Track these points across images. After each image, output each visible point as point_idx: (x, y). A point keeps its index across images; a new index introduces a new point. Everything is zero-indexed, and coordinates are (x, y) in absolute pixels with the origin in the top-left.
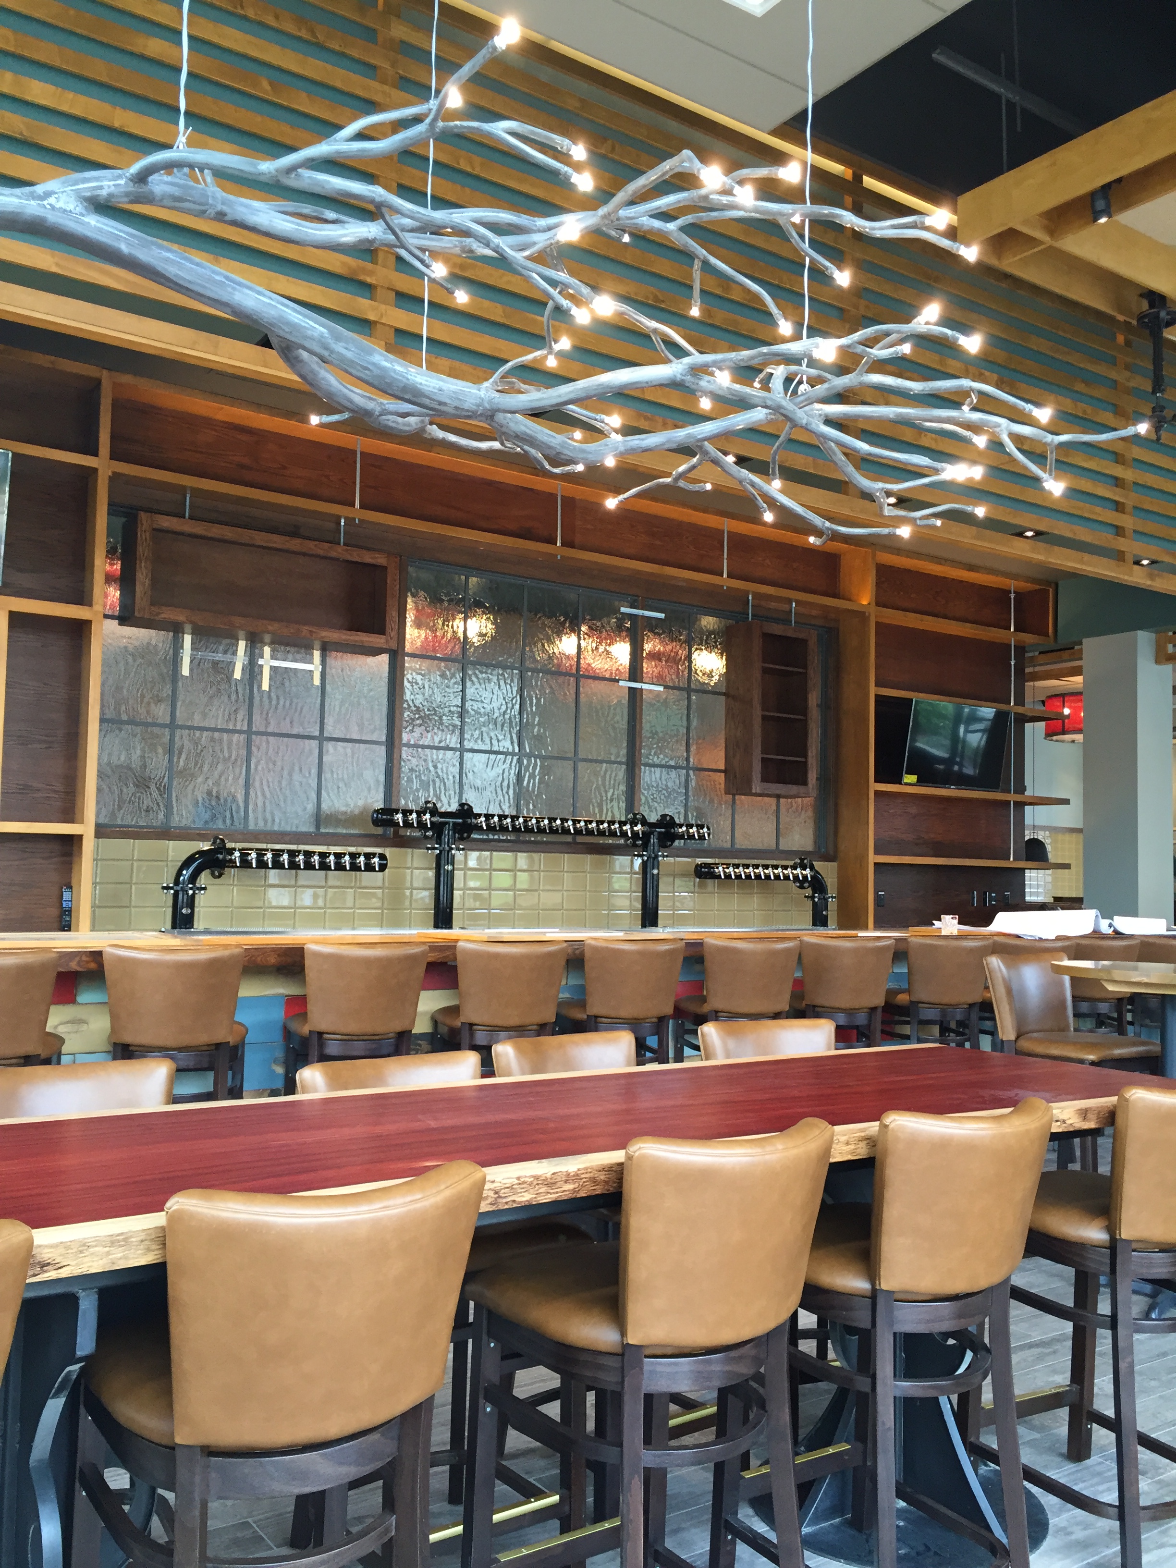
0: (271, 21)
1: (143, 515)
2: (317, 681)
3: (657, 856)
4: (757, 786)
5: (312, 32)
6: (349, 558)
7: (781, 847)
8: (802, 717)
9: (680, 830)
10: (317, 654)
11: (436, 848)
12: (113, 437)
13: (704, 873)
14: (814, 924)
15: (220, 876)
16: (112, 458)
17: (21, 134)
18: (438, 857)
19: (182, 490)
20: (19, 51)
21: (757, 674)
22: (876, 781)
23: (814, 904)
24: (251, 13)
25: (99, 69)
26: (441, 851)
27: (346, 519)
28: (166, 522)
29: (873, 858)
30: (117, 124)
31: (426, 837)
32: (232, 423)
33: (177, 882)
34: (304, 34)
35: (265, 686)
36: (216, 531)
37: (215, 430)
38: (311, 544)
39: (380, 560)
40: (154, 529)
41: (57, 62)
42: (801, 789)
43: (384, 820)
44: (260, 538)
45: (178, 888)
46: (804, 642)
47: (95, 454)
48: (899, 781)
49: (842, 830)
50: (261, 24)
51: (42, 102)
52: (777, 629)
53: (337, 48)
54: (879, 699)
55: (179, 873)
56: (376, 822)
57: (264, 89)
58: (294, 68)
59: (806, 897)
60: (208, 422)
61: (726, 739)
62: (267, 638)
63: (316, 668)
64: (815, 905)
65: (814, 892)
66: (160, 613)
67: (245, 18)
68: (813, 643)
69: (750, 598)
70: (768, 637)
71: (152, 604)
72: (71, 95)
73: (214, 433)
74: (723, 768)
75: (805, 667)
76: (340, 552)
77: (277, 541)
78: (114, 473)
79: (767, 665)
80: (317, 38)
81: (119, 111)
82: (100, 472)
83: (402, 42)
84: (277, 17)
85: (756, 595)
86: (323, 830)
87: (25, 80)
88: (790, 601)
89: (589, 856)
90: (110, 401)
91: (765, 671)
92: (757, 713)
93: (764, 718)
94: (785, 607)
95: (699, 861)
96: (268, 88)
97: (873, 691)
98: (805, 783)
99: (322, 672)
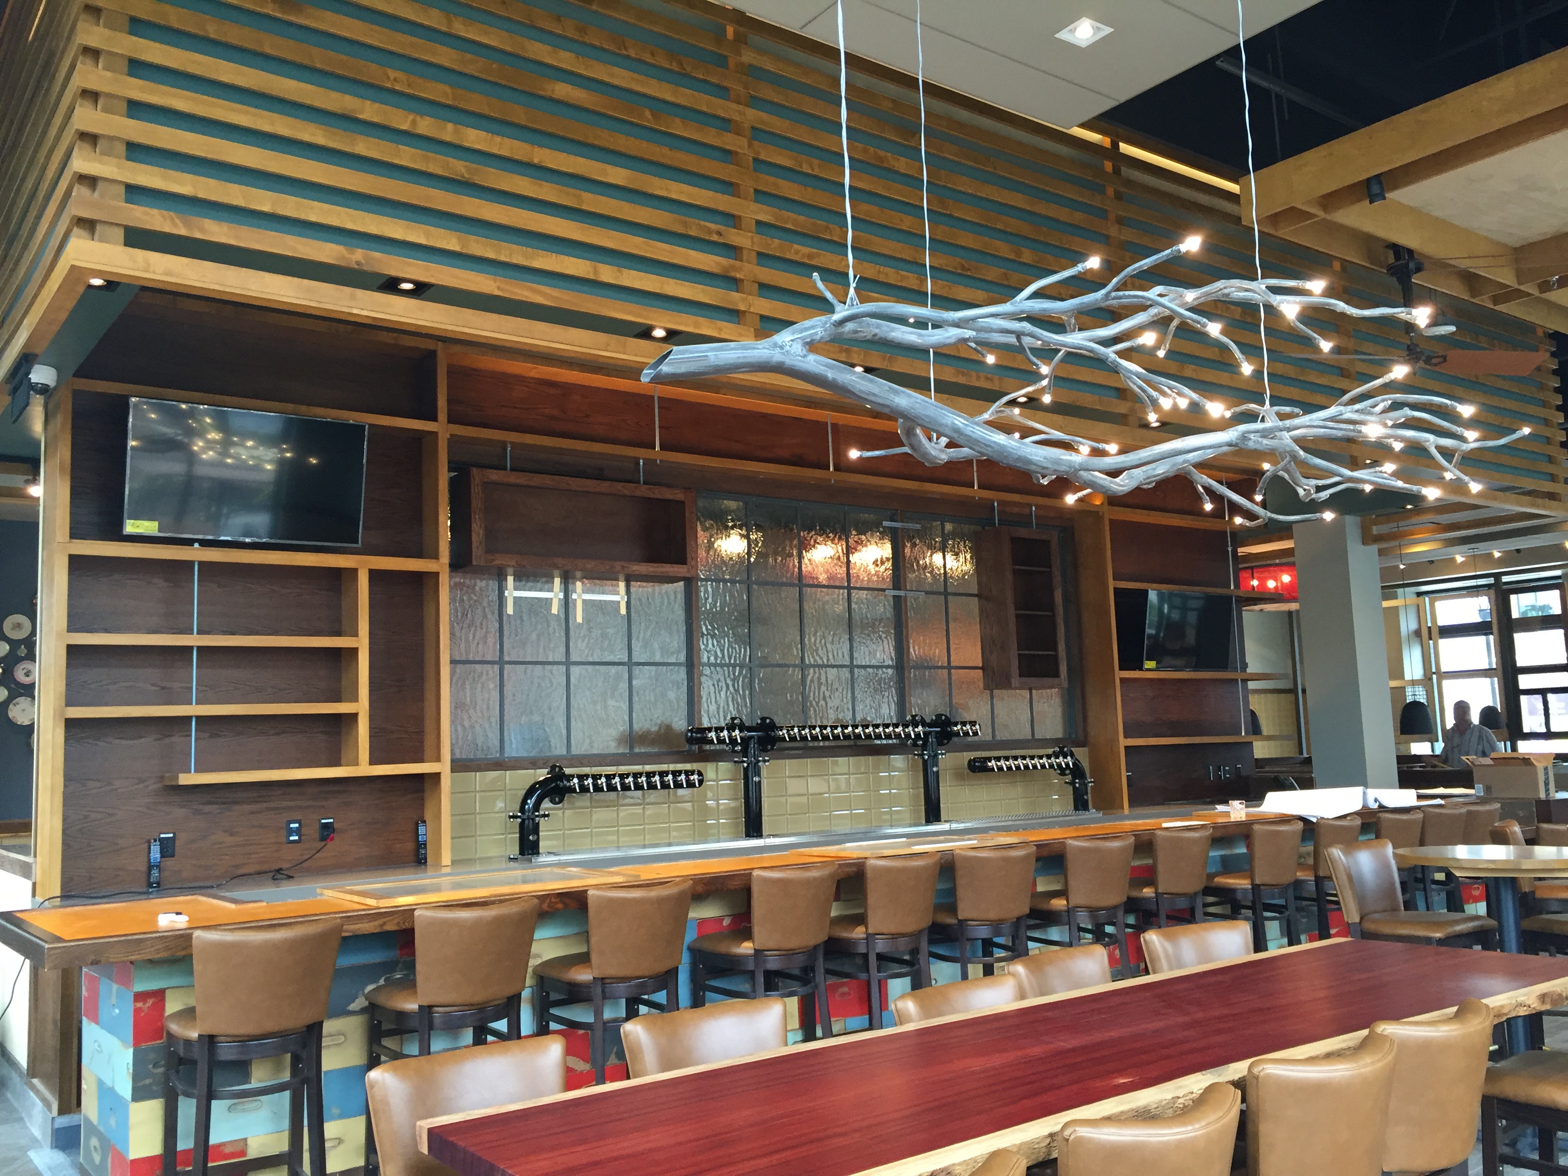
0: (647, 58)
1: (475, 471)
2: (623, 611)
3: (936, 755)
4: (1015, 680)
5: (680, 64)
6: (652, 496)
7: (1037, 737)
8: (1049, 614)
9: (955, 729)
10: (622, 585)
11: (744, 762)
12: (450, 401)
13: (978, 767)
14: (1076, 808)
15: (561, 801)
16: (449, 422)
17: (464, 177)
18: (746, 770)
19: (503, 445)
20: (456, 104)
21: (1009, 576)
22: (1121, 669)
23: (1075, 788)
24: (632, 53)
25: (519, 115)
26: (748, 765)
27: (644, 459)
28: (494, 476)
29: (1124, 742)
30: (536, 161)
31: (734, 751)
32: (541, 379)
33: (522, 809)
34: (675, 67)
35: (579, 619)
36: (537, 480)
37: (527, 386)
38: (619, 486)
39: (679, 496)
40: (485, 483)
41: (485, 111)
42: (1055, 680)
43: (697, 738)
44: (574, 483)
45: (525, 817)
46: (1046, 543)
47: (435, 419)
48: (1141, 668)
49: (1091, 716)
50: (640, 61)
51: (478, 147)
52: (1023, 533)
53: (701, 77)
54: (1117, 591)
55: (524, 802)
56: (690, 741)
57: (647, 118)
58: (669, 97)
59: (1066, 783)
60: (521, 379)
61: (981, 637)
62: (578, 574)
63: (622, 598)
64: (1075, 790)
65: (1074, 778)
66: (493, 560)
67: (628, 57)
68: (1054, 545)
69: (996, 504)
70: (1015, 541)
71: (487, 552)
72: (498, 139)
73: (526, 389)
74: (981, 665)
75: (1050, 567)
76: (643, 491)
77: (590, 485)
78: (451, 435)
79: (1017, 567)
80: (685, 69)
81: (537, 150)
82: (440, 435)
83: (750, 65)
84: (653, 54)
85: (1001, 503)
86: (637, 750)
87: (464, 130)
88: (1030, 506)
89: (870, 757)
90: (445, 369)
91: (1015, 572)
92: (1011, 612)
93: (1018, 616)
94: (1026, 511)
95: (973, 755)
96: (650, 117)
97: (1112, 584)
98: (1057, 675)
99: (627, 602)
